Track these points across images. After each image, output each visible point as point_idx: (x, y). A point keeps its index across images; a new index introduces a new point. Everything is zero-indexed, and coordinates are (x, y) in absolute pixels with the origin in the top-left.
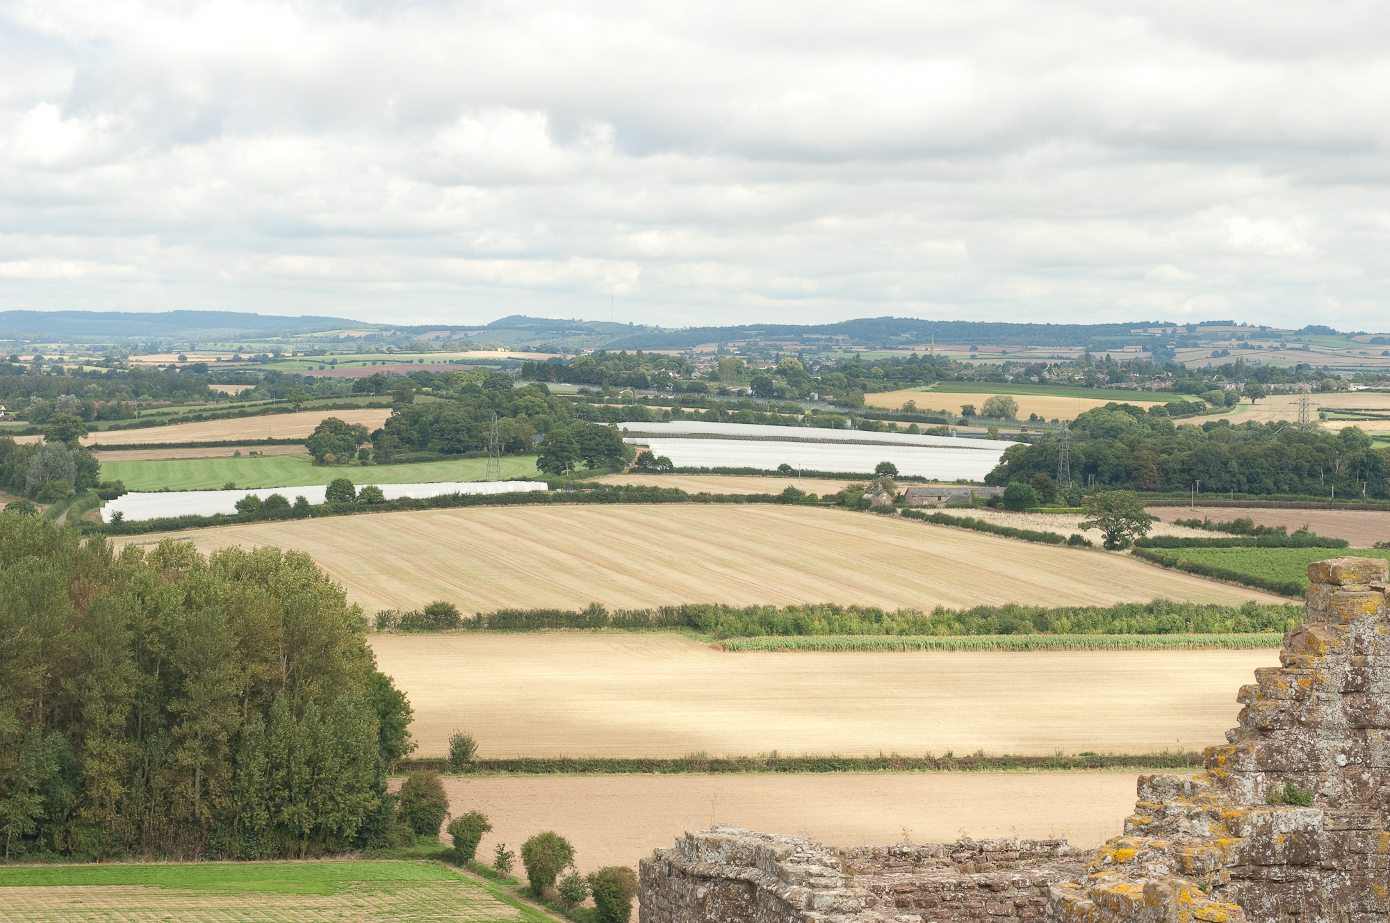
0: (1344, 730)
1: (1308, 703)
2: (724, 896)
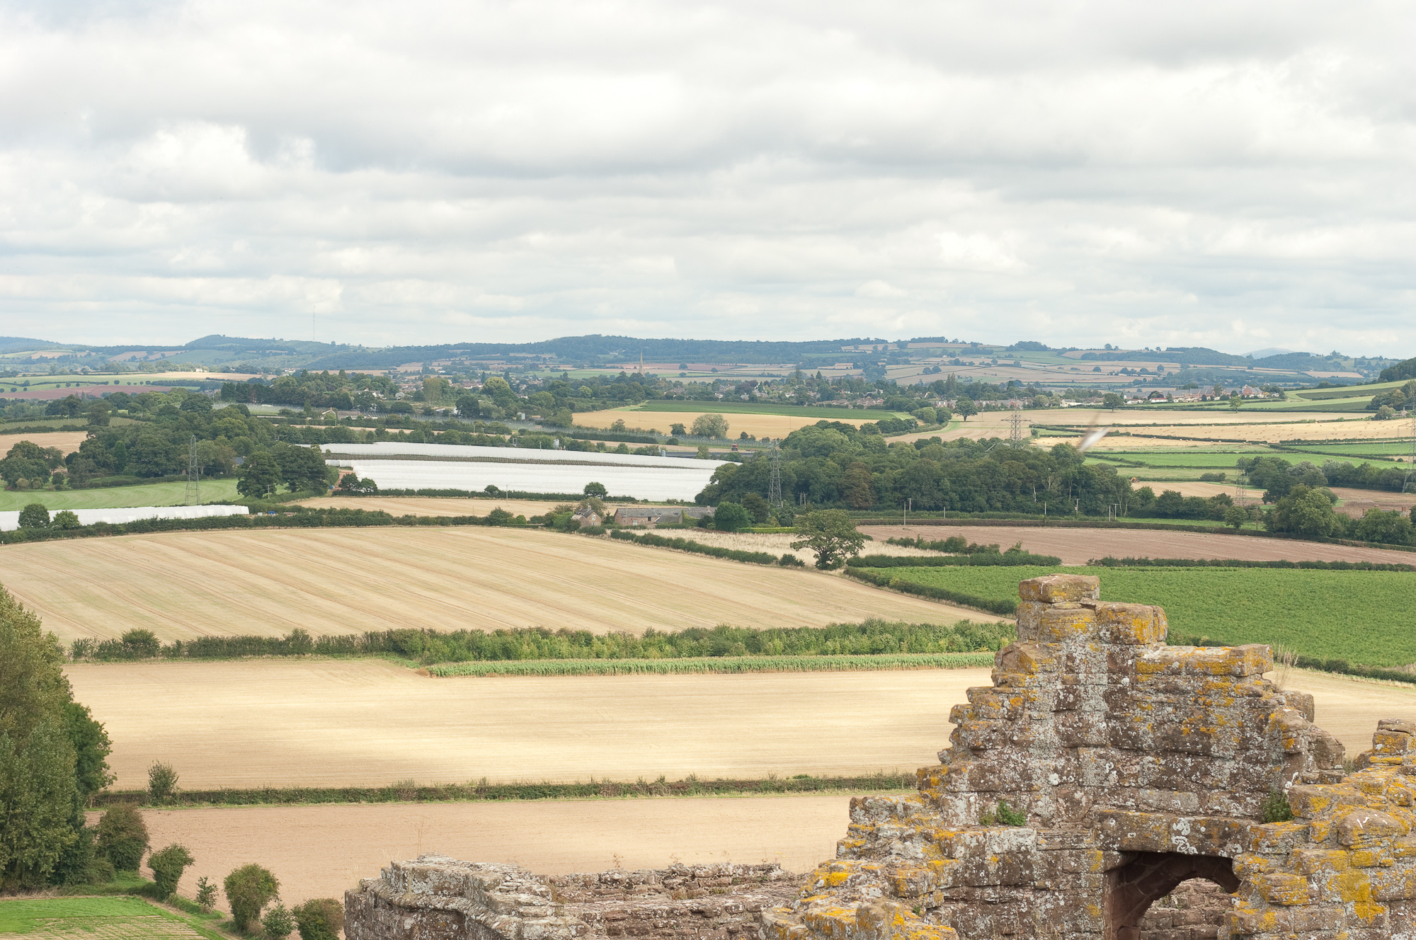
0: (1057, 749)
1: (1020, 723)
2: (431, 927)
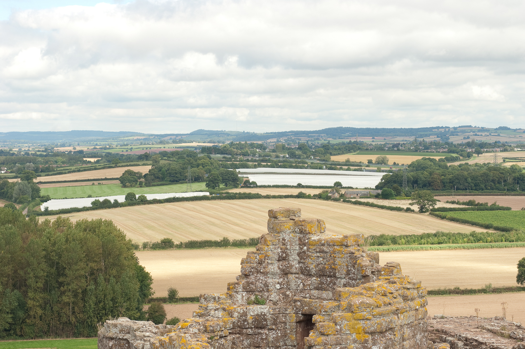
0: (279, 275)
1: (264, 265)
2: (119, 345)
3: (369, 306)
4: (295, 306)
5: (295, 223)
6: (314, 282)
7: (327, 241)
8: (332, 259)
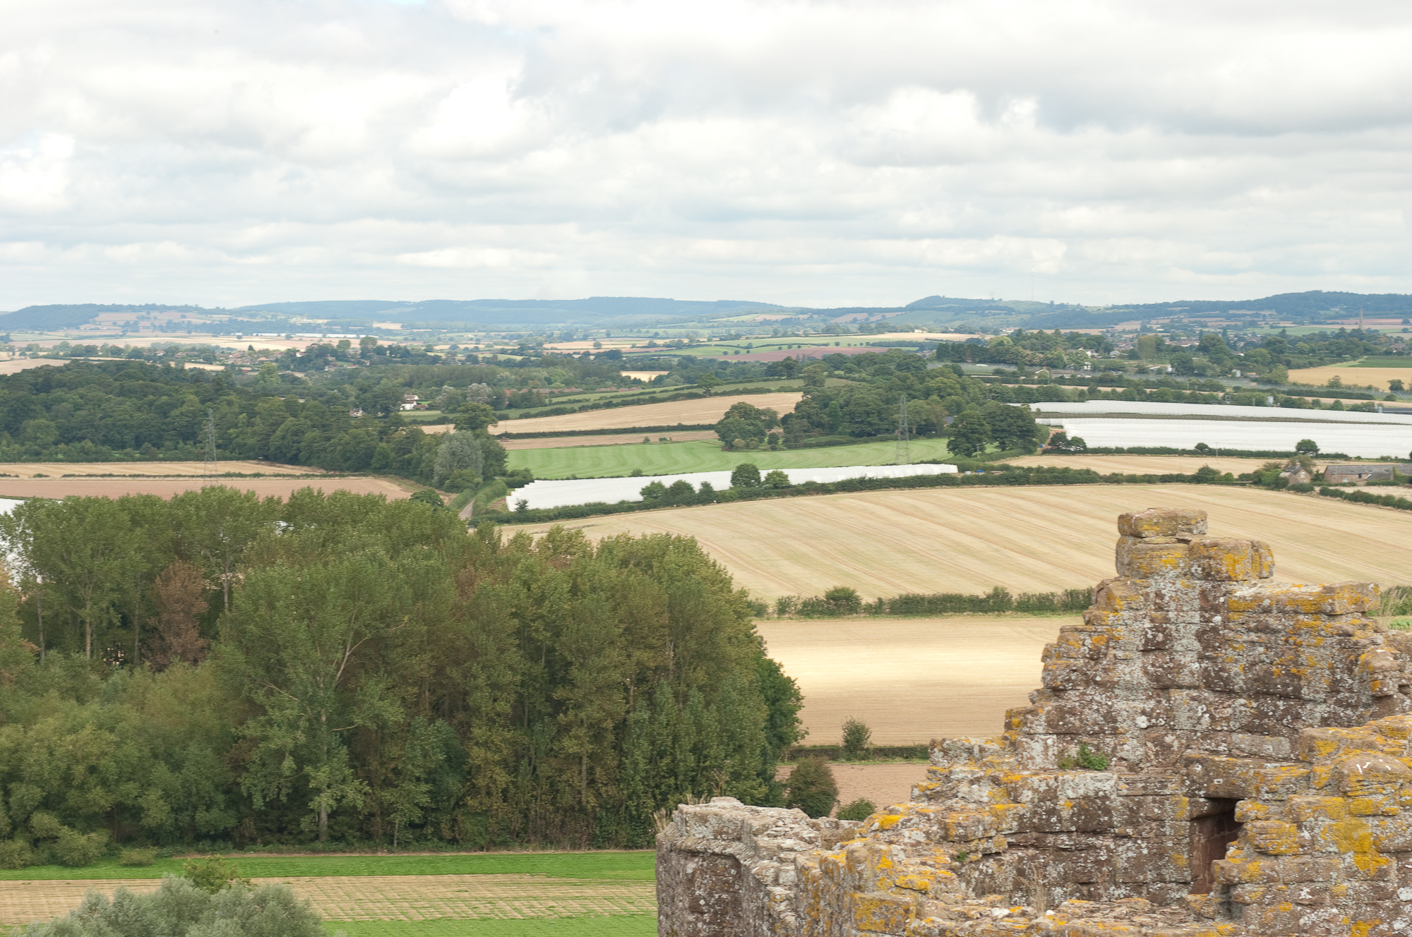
0: (1145, 690)
2: (712, 871)
3: (1390, 778)
4: (1188, 775)
5: (1191, 550)
6: (1241, 712)
7: (1278, 602)
8: (1290, 649)
